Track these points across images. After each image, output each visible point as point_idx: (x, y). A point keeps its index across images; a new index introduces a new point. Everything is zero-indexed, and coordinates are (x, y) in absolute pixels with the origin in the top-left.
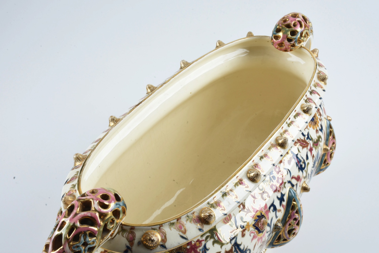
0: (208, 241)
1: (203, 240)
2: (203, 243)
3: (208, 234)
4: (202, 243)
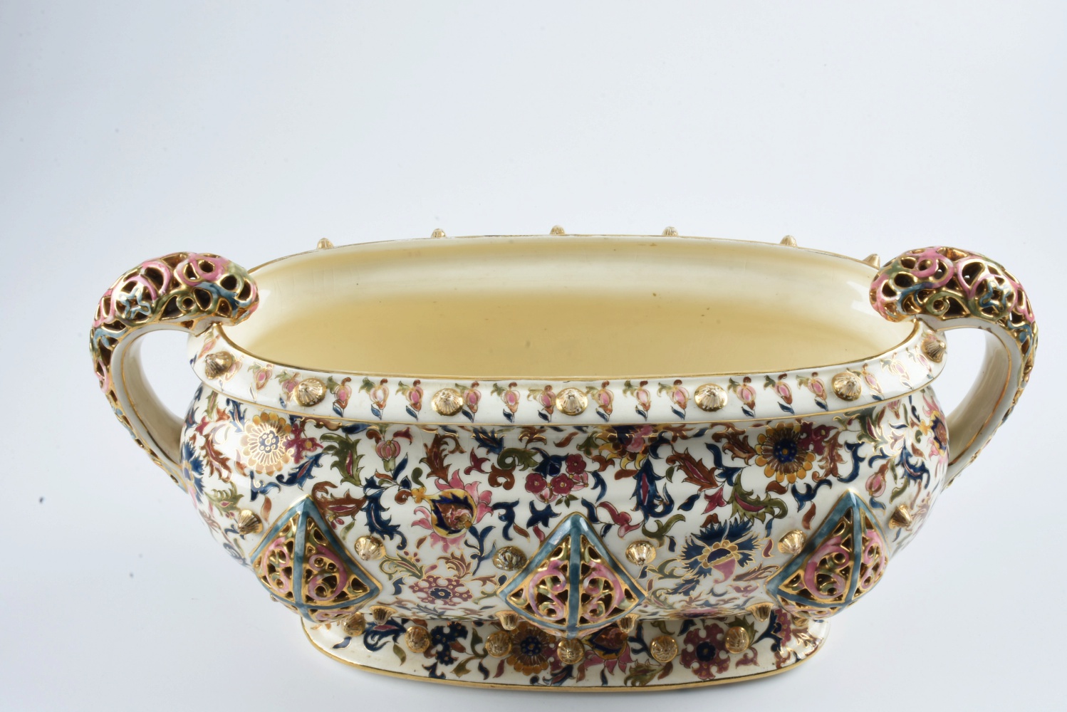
0: (328, 454)
1: (322, 447)
2: (319, 450)
3: (336, 445)
4: (316, 449)
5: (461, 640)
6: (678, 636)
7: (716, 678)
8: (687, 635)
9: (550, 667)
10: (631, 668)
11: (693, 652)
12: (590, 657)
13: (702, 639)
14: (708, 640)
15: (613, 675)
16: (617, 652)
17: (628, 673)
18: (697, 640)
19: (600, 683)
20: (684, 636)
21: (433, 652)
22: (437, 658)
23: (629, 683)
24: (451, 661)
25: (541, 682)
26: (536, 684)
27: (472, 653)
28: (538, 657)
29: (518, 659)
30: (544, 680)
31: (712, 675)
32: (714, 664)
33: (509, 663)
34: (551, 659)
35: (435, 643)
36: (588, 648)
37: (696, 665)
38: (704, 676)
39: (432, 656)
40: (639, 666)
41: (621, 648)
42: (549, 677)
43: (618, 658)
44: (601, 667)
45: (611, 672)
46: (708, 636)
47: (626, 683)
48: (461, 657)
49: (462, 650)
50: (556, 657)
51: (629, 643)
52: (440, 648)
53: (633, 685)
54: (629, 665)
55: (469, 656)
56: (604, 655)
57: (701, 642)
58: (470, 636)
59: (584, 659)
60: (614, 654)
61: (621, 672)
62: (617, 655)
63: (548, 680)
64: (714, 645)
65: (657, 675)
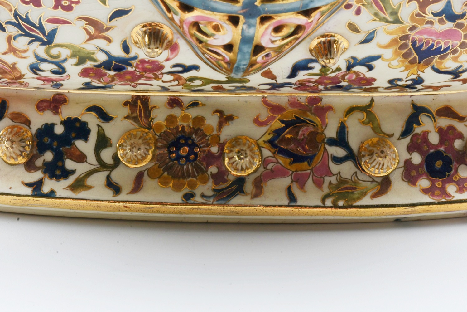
5: (80, 144)
6: (399, 139)
7: (455, 199)
8: (411, 139)
9: (211, 180)
10: (330, 183)
11: (420, 165)
12: (270, 167)
13: (433, 146)
14: (442, 149)
15: (305, 192)
16: (309, 159)
17: (326, 190)
18: (425, 148)
19: (286, 202)
20: (408, 140)
21: (39, 162)
22: (45, 172)
23: (329, 202)
24: (66, 174)
25: (198, 199)
26: (191, 201)
27: (95, 162)
28: (193, 167)
29: (164, 171)
30: (203, 196)
31: (449, 195)
32: (451, 181)
33: (152, 176)
34: (213, 170)
35: (42, 148)
36: (267, 153)
37: (425, 183)
38: (438, 196)
39: (36, 169)
40: (342, 181)
41: (315, 155)
42: (210, 193)
43: (311, 170)
44: (286, 181)
45: (302, 186)
46: (441, 142)
47: (323, 200)
48: (81, 169)
49: (81, 158)
50: (221, 167)
51: (327, 147)
52: (49, 156)
53: (335, 206)
54: (327, 179)
55: (93, 167)
56: (291, 163)
57: (432, 151)
58: (93, 137)
59: (262, 169)
60: (306, 163)
61: (316, 189)
62: (309, 165)
63: (209, 197)
64: (450, 155)
65: (369, 195)
